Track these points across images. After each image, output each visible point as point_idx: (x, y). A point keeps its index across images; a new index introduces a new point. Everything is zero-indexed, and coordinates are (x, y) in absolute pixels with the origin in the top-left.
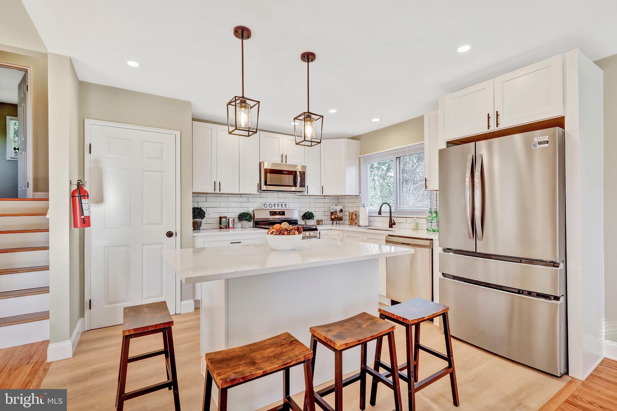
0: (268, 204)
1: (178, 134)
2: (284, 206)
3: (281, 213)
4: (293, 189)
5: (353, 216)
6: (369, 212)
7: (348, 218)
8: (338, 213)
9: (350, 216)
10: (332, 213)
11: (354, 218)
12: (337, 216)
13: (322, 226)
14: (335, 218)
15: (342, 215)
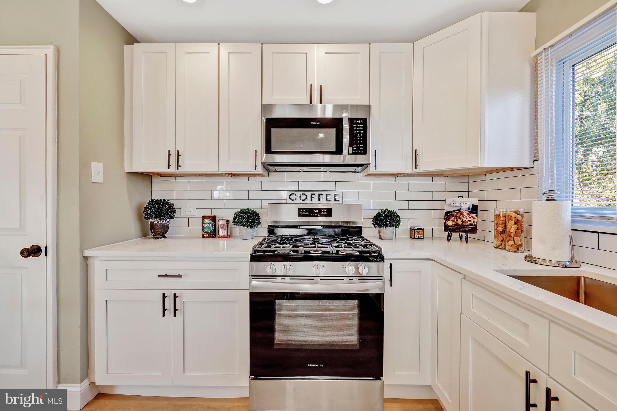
0: (298, 194)
1: (50, 51)
2: (332, 197)
3: (324, 212)
4: (337, 159)
5: (508, 225)
6: (574, 219)
7: (491, 226)
8: (465, 213)
9: (497, 224)
10: (448, 215)
11: (513, 231)
12: (462, 221)
13: (421, 241)
14: (457, 225)
15: (476, 220)
